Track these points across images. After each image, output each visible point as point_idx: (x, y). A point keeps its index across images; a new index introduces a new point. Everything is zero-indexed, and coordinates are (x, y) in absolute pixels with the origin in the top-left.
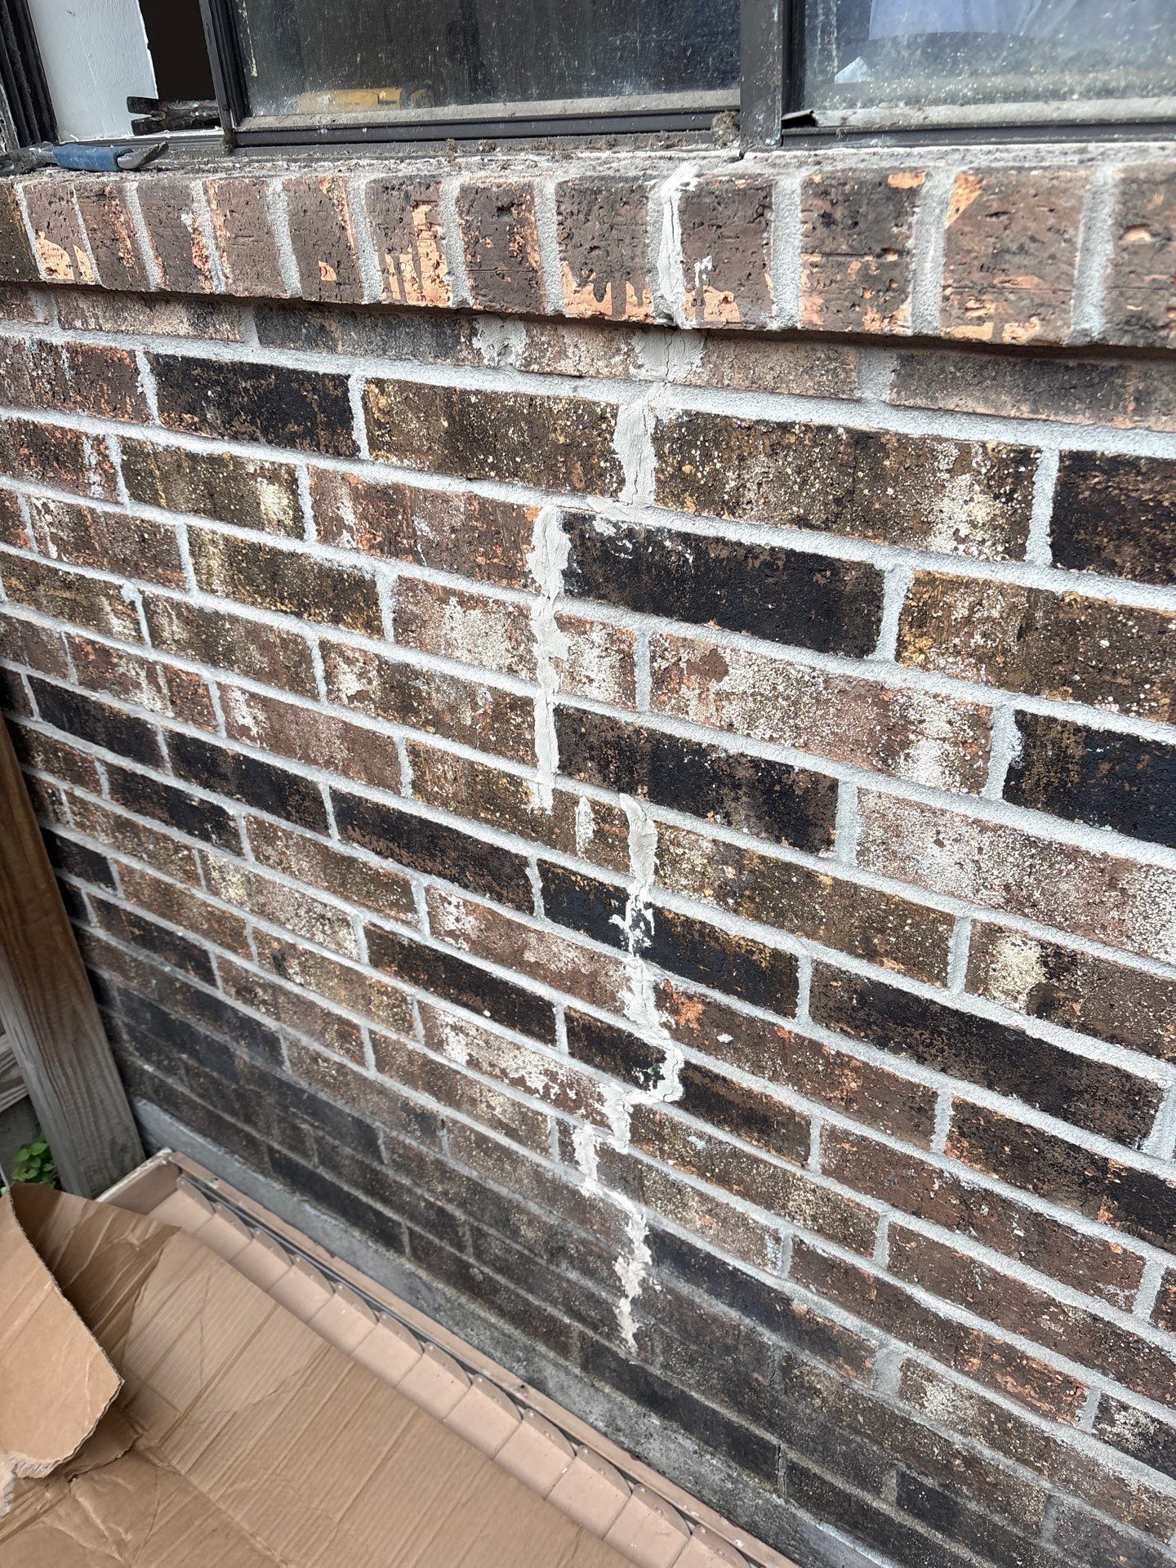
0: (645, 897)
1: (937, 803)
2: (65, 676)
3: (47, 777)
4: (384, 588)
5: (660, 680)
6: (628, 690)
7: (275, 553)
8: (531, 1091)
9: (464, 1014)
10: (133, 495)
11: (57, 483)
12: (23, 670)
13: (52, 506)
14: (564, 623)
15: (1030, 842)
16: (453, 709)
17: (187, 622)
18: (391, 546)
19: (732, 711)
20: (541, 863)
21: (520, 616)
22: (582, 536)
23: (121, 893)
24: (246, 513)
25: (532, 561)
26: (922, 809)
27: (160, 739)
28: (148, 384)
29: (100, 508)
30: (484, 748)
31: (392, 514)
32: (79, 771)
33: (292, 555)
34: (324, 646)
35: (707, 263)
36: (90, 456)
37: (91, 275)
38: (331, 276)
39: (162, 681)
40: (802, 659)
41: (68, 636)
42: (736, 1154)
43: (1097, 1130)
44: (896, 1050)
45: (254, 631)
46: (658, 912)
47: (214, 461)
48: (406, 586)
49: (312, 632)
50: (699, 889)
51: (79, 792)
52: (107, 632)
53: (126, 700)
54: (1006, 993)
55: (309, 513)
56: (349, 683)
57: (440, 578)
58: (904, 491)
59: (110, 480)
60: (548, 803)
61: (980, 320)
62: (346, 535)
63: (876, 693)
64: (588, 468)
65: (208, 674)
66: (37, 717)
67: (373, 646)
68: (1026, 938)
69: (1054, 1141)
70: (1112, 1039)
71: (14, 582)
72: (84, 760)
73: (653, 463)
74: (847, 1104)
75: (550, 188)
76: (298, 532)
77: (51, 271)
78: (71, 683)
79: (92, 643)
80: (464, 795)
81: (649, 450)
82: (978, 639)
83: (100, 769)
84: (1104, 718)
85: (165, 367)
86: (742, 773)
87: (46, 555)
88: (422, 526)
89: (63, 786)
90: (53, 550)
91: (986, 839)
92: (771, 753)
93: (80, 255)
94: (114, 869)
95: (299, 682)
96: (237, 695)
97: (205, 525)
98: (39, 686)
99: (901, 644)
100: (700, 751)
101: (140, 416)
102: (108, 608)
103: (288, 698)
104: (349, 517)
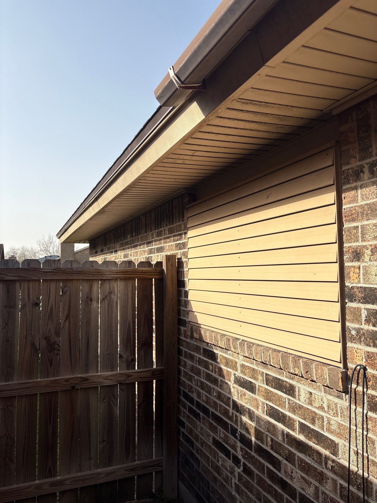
0: (239, 430)
3: (181, 407)
4: (219, 380)
5: (241, 396)
6: (238, 397)
7: (210, 374)
8: (228, 471)
9: (221, 454)
10: (198, 364)
11: (191, 361)
12: (182, 388)
13: (190, 364)
14: (234, 387)
16: (224, 399)
17: (201, 383)
18: (220, 375)
19: (246, 401)
20: (230, 424)
21: (230, 386)
22: (235, 376)
23: (186, 431)
24: (208, 368)
25: (231, 378)
26: (261, 416)
27: (195, 401)
28: (202, 350)
29: (195, 365)
30: (226, 405)
31: (220, 371)
32: (185, 406)
33: (212, 375)
34: (213, 388)
36: (195, 358)
37: (198, 338)
39: (196, 392)
40: (251, 394)
41: (188, 383)
42: (248, 481)
43: (277, 470)
44: (261, 457)
45: (207, 385)
46: (240, 432)
47: (206, 361)
49: (212, 386)
50: (244, 429)
52: (192, 383)
53: (192, 395)
54: (269, 446)
55: (214, 370)
56: (215, 394)
57: (224, 380)
58: (256, 375)
59: (196, 361)
60: (231, 414)
62: (217, 373)
63: (256, 399)
64: (235, 368)
65: (201, 391)
66: (182, 396)
67: (217, 389)
68: (269, 436)
69: (274, 472)
70: (277, 453)
71: (184, 374)
72: (186, 404)
73: (240, 369)
74: (257, 468)
75: (231, 338)
76: (212, 372)
77: (195, 336)
78: (187, 391)
79: (190, 385)
80: (224, 413)
81: (240, 367)
82: (262, 393)
83: (187, 406)
84: (271, 404)
86: (247, 410)
88: (223, 373)
89: (183, 409)
90: (189, 370)
92: (249, 407)
93: (197, 335)
94: (186, 425)
95: (210, 394)
96: (204, 395)
97: (204, 369)
98: (183, 391)
99: (258, 393)
101: (200, 354)
102: (193, 380)
103: (209, 396)
104: (217, 371)
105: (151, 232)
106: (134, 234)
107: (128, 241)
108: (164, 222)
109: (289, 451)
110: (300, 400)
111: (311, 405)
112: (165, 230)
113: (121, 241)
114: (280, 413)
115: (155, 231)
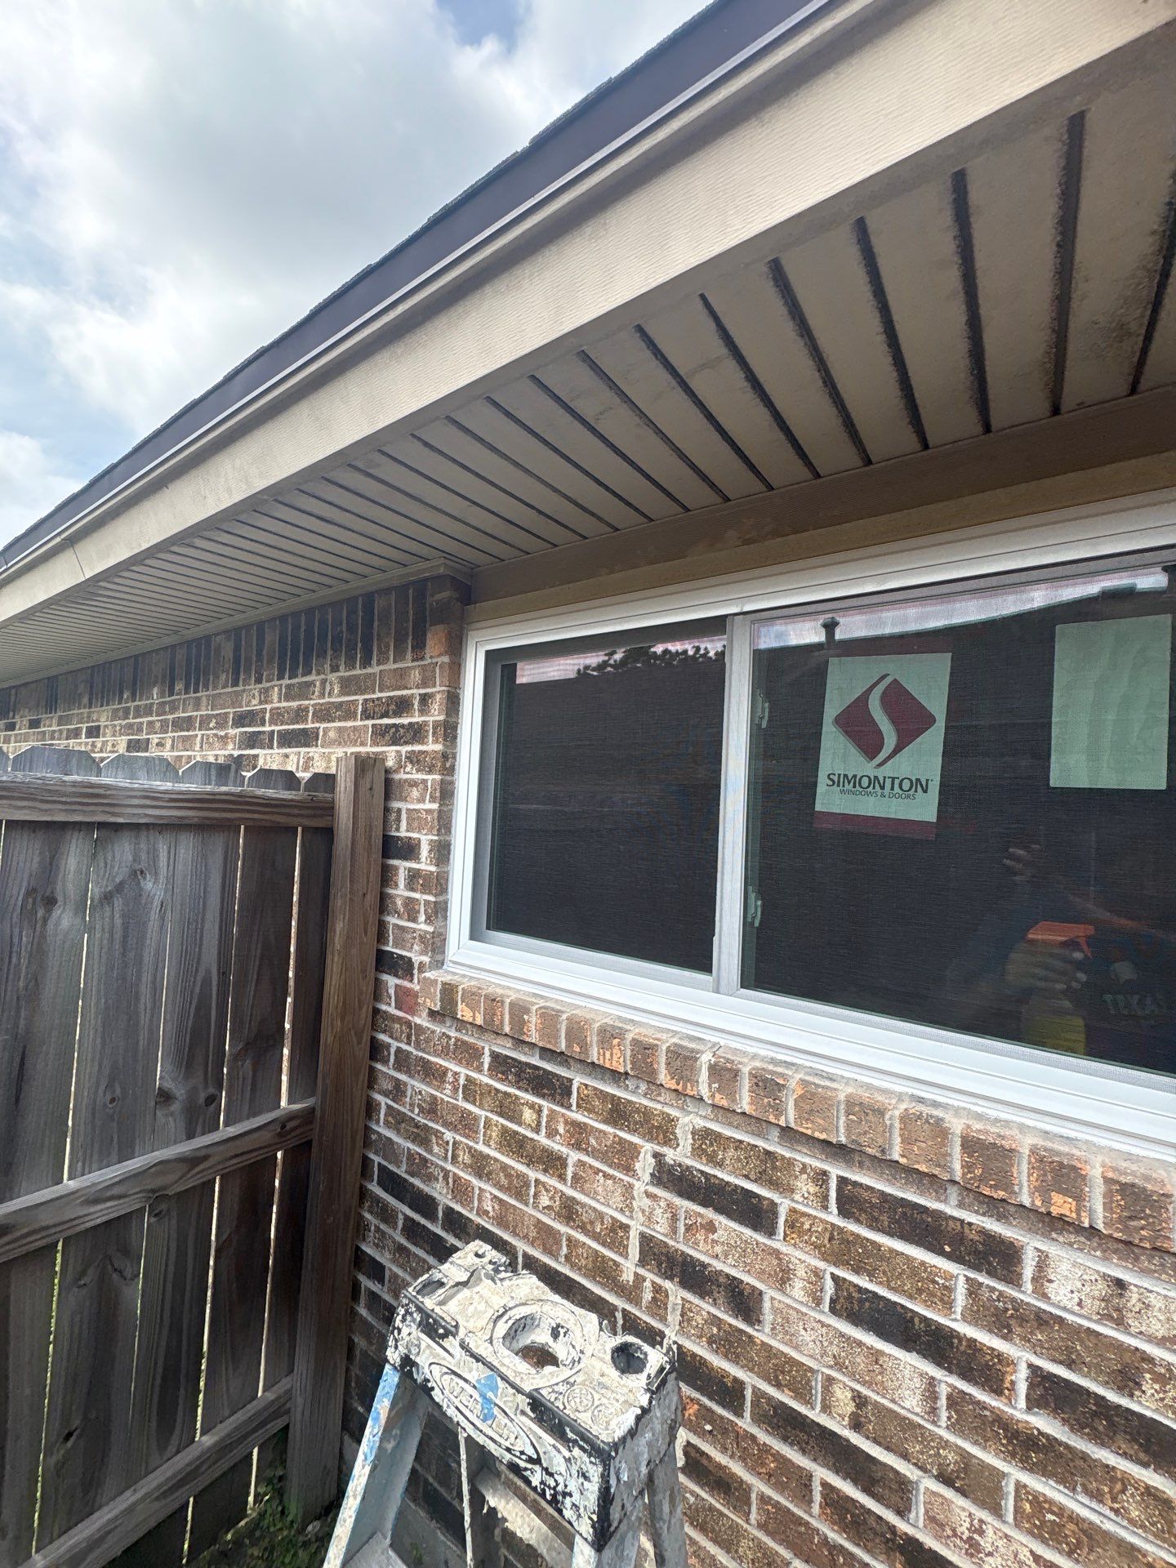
0: (674, 1338)
1: (804, 1310)
2: (399, 1167)
3: (368, 1216)
4: (570, 1162)
5: (688, 1228)
6: (674, 1230)
7: (525, 1137)
10: (464, 1097)
11: (429, 1084)
12: (376, 1158)
13: (423, 1092)
14: (648, 1195)
15: (842, 1335)
16: (592, 1223)
17: (472, 1156)
18: (577, 1146)
19: (718, 1249)
20: (624, 1310)
21: (631, 1186)
22: (660, 1161)
23: (385, 1289)
24: (516, 1118)
25: (638, 1166)
26: (798, 1311)
27: (440, 1208)
28: (487, 1060)
29: (446, 1099)
30: (604, 1244)
31: (581, 1133)
32: (387, 1215)
33: (532, 1139)
34: (537, 1181)
35: (716, 1085)
36: (450, 1077)
37: (479, 1021)
38: (578, 1050)
39: (451, 1180)
40: (748, 1232)
41: (408, 1148)
42: (711, 1508)
43: (888, 1507)
44: (792, 1444)
45: (505, 1168)
46: (680, 1347)
47: (506, 1094)
48: (581, 1163)
49: (533, 1174)
50: (700, 1337)
51: (383, 1226)
52: (430, 1152)
53: (428, 1185)
54: (839, 1415)
55: (544, 1124)
56: (545, 1201)
57: (597, 1164)
58: (784, 1175)
59: (456, 1090)
60: (631, 1278)
61: (807, 1128)
62: (558, 1137)
63: (777, 1253)
64: (665, 1137)
65: (475, 1182)
66: (375, 1183)
67: (560, 1186)
68: (845, 1386)
69: (869, 1511)
70: (888, 1449)
71: (391, 1119)
72: (392, 1210)
73: (691, 1141)
74: (769, 1477)
75: (664, 1048)
76: (537, 1130)
77: (462, 1015)
78: (401, 1171)
79: (420, 1155)
80: (590, 1266)
81: (690, 1136)
82: (814, 1239)
83: (401, 1216)
84: (863, 1282)
85: (495, 1056)
86: (722, 1280)
87: (412, 1112)
88: (593, 1141)
89: (375, 1222)
90: (417, 1110)
91: (824, 1330)
92: (733, 1272)
93: (477, 1014)
94: (387, 1274)
95: (520, 1195)
96: (488, 1195)
97: (495, 1118)
98: (382, 1169)
99: (786, 1235)
100: (704, 1266)
101: (479, 1070)
102: (434, 1141)
103: (513, 1202)
104: (561, 1131)
105: (260, 686)
106: (179, 686)
107: (152, 704)
108: (325, 658)
109: (965, 1456)
110: (1045, 1297)
111: (1120, 1323)
112: (324, 682)
113: (120, 703)
114: (916, 1320)
115: (276, 682)
